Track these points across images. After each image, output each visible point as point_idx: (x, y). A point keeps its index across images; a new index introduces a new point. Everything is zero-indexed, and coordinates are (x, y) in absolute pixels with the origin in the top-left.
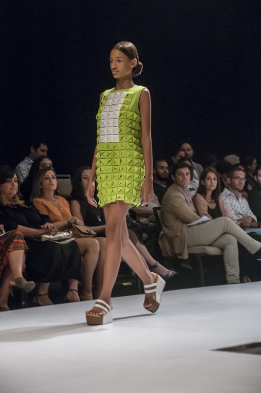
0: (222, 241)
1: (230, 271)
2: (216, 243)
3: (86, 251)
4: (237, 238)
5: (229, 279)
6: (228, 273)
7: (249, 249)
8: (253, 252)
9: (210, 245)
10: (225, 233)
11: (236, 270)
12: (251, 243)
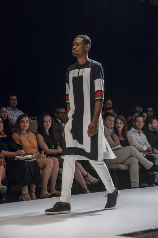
0: (129, 161)
1: (133, 179)
2: (125, 163)
3: (45, 166)
4: (138, 159)
5: (132, 185)
6: (132, 181)
7: (145, 166)
8: (148, 168)
9: (121, 164)
10: (130, 156)
11: (137, 180)
12: (147, 163)
